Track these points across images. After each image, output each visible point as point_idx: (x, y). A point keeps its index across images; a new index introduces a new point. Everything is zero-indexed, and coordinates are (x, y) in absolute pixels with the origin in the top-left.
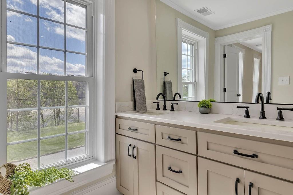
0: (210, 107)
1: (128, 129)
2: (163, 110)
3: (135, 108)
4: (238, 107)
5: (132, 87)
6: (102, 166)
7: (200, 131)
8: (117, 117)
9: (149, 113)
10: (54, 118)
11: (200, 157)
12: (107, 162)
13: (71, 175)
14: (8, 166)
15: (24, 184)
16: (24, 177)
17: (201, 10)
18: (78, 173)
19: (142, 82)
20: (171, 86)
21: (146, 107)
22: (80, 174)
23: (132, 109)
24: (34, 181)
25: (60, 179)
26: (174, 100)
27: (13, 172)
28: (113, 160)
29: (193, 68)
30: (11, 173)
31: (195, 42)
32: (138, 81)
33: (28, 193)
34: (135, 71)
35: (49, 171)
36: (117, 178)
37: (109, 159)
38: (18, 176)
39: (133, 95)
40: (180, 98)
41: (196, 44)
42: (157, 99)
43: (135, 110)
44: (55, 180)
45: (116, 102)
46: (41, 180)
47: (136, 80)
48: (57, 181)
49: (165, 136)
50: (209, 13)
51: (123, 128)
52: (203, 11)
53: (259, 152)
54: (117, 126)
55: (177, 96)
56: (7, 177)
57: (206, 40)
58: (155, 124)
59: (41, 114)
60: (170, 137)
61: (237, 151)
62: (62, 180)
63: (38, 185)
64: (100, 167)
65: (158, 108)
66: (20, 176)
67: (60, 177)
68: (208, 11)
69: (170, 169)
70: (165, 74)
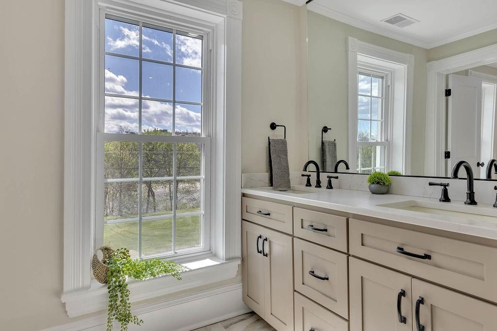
0: (387, 184)
1: (258, 212)
2: (316, 187)
3: (271, 183)
4: (431, 184)
5: (268, 150)
6: (221, 264)
7: (353, 218)
8: (244, 195)
9: (295, 191)
10: (169, 198)
11: (353, 256)
12: (229, 259)
13: (179, 270)
14: (105, 249)
15: (122, 274)
16: (122, 265)
17: (393, 20)
18: (187, 270)
19: (284, 143)
20: (335, 149)
21: (289, 182)
22: (191, 271)
23: (268, 185)
24: (133, 271)
25: (164, 274)
26: (336, 172)
27: (110, 257)
28: (238, 258)
29: (382, 118)
30: (109, 258)
31: (387, 73)
32: (277, 142)
33: (127, 285)
34: (273, 126)
35: (152, 262)
36: (243, 285)
37: (232, 255)
38: (115, 263)
39: (268, 163)
40: (348, 168)
41: (390, 75)
42: (305, 169)
43: (272, 185)
44: (158, 274)
45: (242, 172)
46: (142, 273)
47: (274, 140)
48: (160, 276)
49: (306, 224)
50: (410, 23)
51: (252, 212)
52: (396, 20)
53: (434, 252)
54: (244, 209)
55: (342, 165)
56: (105, 262)
57: (406, 68)
58: (294, 206)
59: (152, 191)
60: (312, 226)
61: (402, 249)
62: (167, 275)
63: (138, 277)
64: (218, 265)
65: (309, 184)
66: (118, 262)
67: (165, 272)
68: (405, 19)
69: (312, 273)
70: (325, 130)
